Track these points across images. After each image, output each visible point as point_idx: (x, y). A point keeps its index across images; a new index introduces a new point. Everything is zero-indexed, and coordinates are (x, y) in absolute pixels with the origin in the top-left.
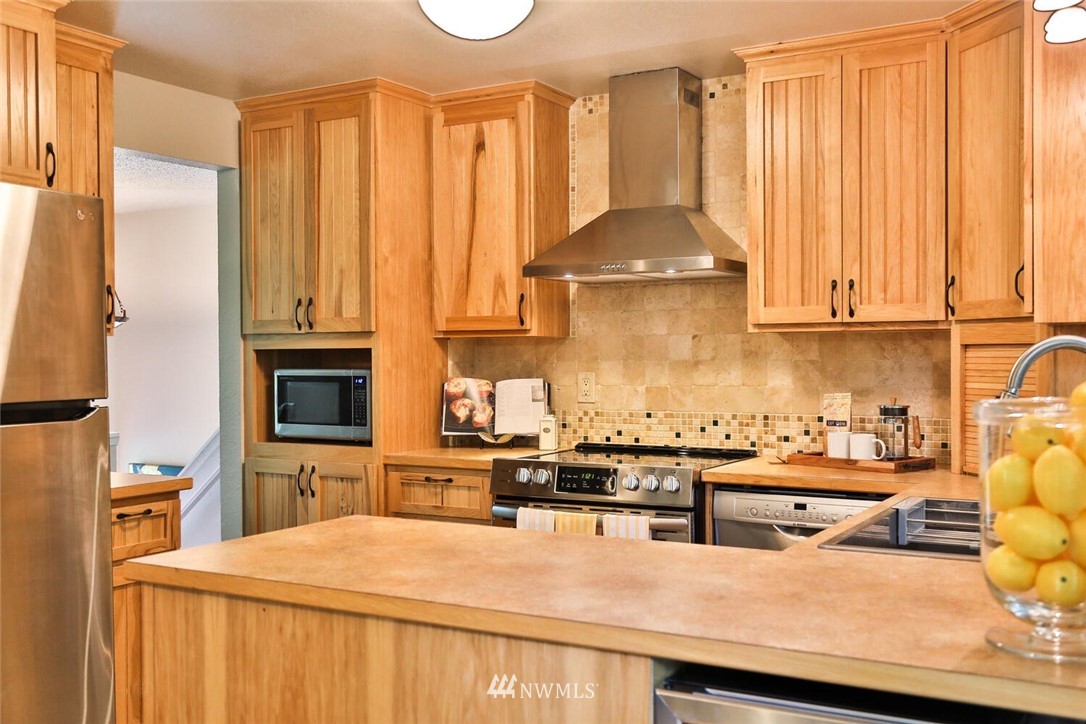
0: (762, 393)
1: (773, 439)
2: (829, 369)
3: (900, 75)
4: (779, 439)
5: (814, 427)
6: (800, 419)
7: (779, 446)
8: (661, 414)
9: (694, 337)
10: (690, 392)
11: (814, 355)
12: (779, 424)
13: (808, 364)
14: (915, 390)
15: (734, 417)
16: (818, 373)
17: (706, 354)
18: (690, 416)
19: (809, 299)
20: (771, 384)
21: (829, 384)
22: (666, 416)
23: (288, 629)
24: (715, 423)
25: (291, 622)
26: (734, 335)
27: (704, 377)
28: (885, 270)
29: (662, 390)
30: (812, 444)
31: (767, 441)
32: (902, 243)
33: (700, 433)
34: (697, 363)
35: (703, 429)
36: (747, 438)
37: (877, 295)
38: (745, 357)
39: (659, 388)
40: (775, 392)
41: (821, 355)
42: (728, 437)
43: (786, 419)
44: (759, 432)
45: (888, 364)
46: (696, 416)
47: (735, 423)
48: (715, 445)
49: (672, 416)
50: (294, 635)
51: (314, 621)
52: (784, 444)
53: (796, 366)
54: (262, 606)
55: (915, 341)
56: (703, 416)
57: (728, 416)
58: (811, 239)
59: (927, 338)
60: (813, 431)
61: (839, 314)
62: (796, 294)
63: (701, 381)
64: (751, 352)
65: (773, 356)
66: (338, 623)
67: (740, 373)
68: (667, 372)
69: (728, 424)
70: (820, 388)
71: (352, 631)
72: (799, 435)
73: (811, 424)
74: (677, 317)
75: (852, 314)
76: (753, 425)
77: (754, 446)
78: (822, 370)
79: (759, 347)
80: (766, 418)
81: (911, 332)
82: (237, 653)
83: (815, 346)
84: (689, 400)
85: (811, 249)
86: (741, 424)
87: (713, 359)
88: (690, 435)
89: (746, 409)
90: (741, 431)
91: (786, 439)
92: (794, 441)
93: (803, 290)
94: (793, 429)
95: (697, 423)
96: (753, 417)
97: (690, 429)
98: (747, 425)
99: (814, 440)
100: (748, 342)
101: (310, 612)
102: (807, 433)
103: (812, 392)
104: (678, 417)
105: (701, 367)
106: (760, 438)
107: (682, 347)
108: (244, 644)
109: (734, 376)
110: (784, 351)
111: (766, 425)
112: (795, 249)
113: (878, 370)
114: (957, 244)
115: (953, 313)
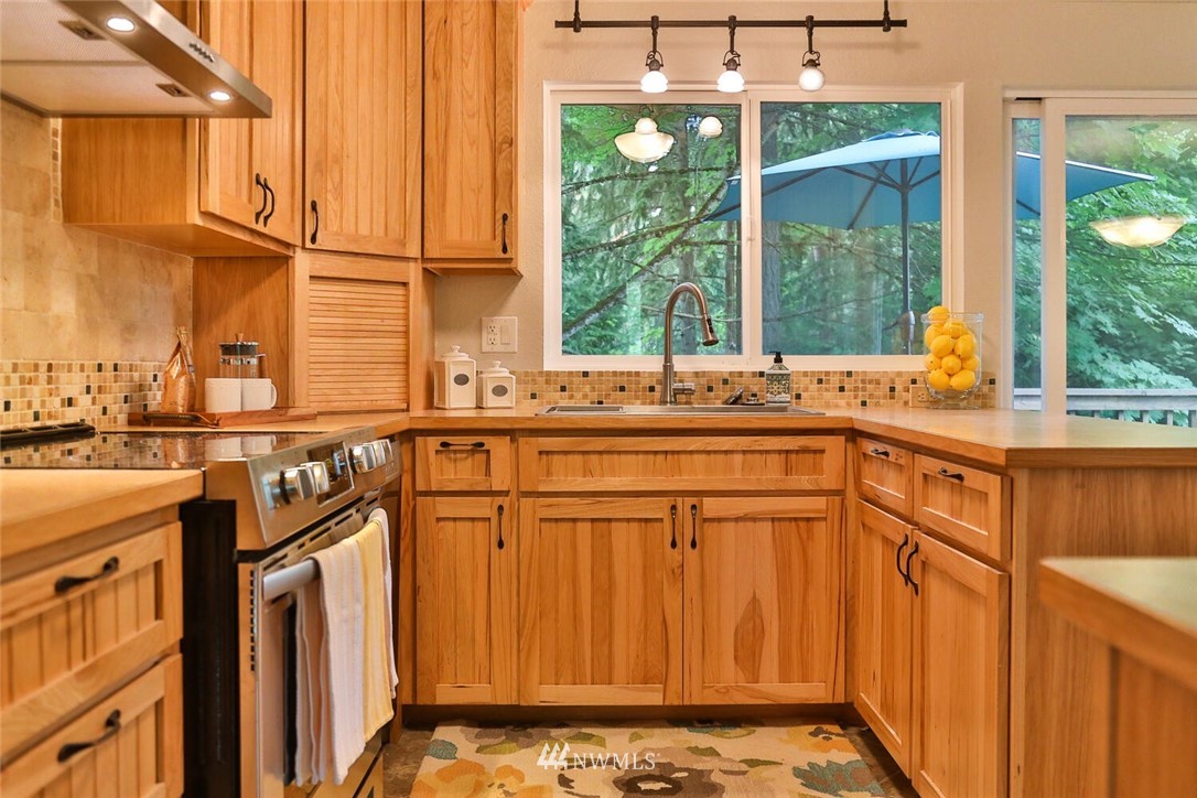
26: (14, 214)
38: (28, 256)
41: (99, 266)
65: (57, 263)
75: (266, 222)
93: (239, 181)
114: (321, 169)
115: (313, 239)
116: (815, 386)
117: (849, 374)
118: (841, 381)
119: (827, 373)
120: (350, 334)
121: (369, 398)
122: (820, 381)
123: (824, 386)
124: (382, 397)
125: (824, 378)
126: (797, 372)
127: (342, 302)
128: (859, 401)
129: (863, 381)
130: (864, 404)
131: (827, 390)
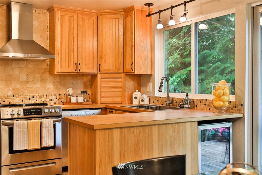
0: (46, 89)
1: (48, 100)
2: (62, 83)
3: (89, 21)
4: (50, 100)
5: (58, 97)
6: (55, 95)
7: (50, 102)
8: (17, 95)
9: (27, 75)
10: (26, 89)
11: (58, 80)
12: (50, 96)
13: (57, 82)
14: (80, 87)
15: (38, 95)
16: (59, 84)
17: (30, 79)
18: (26, 96)
19: (70, 67)
20: (48, 87)
21: (62, 86)
22: (19, 96)
23: (135, 132)
24: (33, 97)
25: (136, 130)
26: (38, 75)
27: (30, 85)
28: (86, 61)
29: (18, 89)
30: (58, 101)
31: (47, 101)
32: (89, 56)
33: (29, 100)
34: (28, 82)
35: (30, 99)
36: (42, 100)
37: (84, 67)
38: (41, 80)
39: (17, 88)
40: (49, 88)
41: (60, 80)
42: (37, 100)
43: (52, 95)
44: (45, 99)
45: (74, 82)
46: (28, 96)
47: (38, 97)
48: (33, 103)
49: (21, 96)
50: (137, 133)
51: (141, 129)
52: (51, 101)
53: (54, 82)
54: (129, 129)
55: (80, 77)
56: (30, 95)
57: (37, 95)
58: (71, 53)
59: (82, 76)
60: (58, 98)
61: (77, 71)
62: (67, 65)
63: (29, 86)
64: (43, 79)
65: (48, 80)
66: (146, 128)
67: (40, 84)
68: (19, 83)
69: (37, 97)
70: (60, 88)
71: (149, 129)
72: (55, 99)
73: (58, 96)
74: (22, 69)
75: (80, 71)
76: (43, 97)
77: (44, 102)
78: (60, 83)
79: (45, 78)
80: (47, 95)
81: (79, 75)
82: (122, 140)
83: (59, 78)
84: (26, 92)
85: (70, 56)
86: (40, 97)
87: (32, 81)
88: (26, 100)
89: (41, 93)
90: (40, 99)
91: (52, 100)
92: (54, 100)
93: (69, 65)
94: (53, 97)
95: (28, 97)
96: (43, 95)
97: (26, 99)
98: (42, 97)
99: (58, 100)
100: (42, 76)
101: (140, 127)
102: (57, 98)
103: (58, 88)
104: (23, 96)
105: (29, 83)
106: (45, 100)
107: (24, 77)
108: (124, 138)
109: (38, 85)
110: (51, 79)
111: (47, 97)
112: (67, 55)
113: (73, 83)
114: (101, 58)
115: (100, 71)
116: (199, 103)
117: (207, 100)
118: (205, 102)
119: (202, 100)
120: (110, 88)
121: (114, 101)
122: (201, 102)
123: (201, 103)
124: (117, 101)
125: (201, 101)
126: (196, 99)
127: (108, 82)
128: (209, 108)
129: (210, 103)
130: (210, 109)
131: (202, 105)
